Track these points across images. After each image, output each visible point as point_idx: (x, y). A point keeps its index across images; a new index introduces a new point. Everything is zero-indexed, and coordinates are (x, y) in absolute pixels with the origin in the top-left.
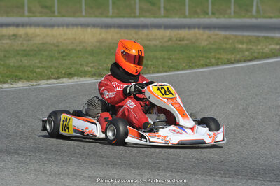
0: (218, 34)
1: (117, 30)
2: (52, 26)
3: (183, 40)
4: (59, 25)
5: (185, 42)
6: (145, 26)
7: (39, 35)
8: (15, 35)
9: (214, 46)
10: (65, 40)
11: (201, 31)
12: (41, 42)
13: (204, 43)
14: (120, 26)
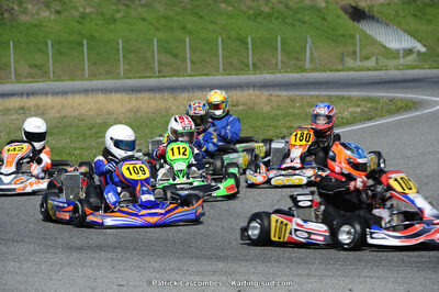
0: (279, 96)
1: (151, 95)
2: (65, 93)
3: (237, 105)
4: (75, 92)
5: (241, 107)
6: (184, 88)
7: (53, 107)
8: (22, 108)
9: (279, 112)
10: (88, 111)
11: (257, 92)
12: (58, 115)
13: (267, 109)
14: (151, 90)
